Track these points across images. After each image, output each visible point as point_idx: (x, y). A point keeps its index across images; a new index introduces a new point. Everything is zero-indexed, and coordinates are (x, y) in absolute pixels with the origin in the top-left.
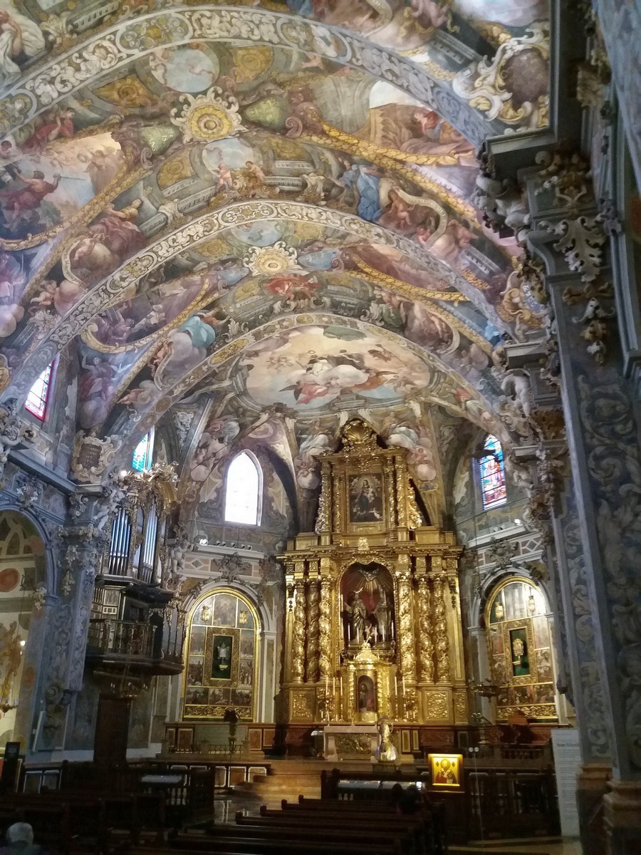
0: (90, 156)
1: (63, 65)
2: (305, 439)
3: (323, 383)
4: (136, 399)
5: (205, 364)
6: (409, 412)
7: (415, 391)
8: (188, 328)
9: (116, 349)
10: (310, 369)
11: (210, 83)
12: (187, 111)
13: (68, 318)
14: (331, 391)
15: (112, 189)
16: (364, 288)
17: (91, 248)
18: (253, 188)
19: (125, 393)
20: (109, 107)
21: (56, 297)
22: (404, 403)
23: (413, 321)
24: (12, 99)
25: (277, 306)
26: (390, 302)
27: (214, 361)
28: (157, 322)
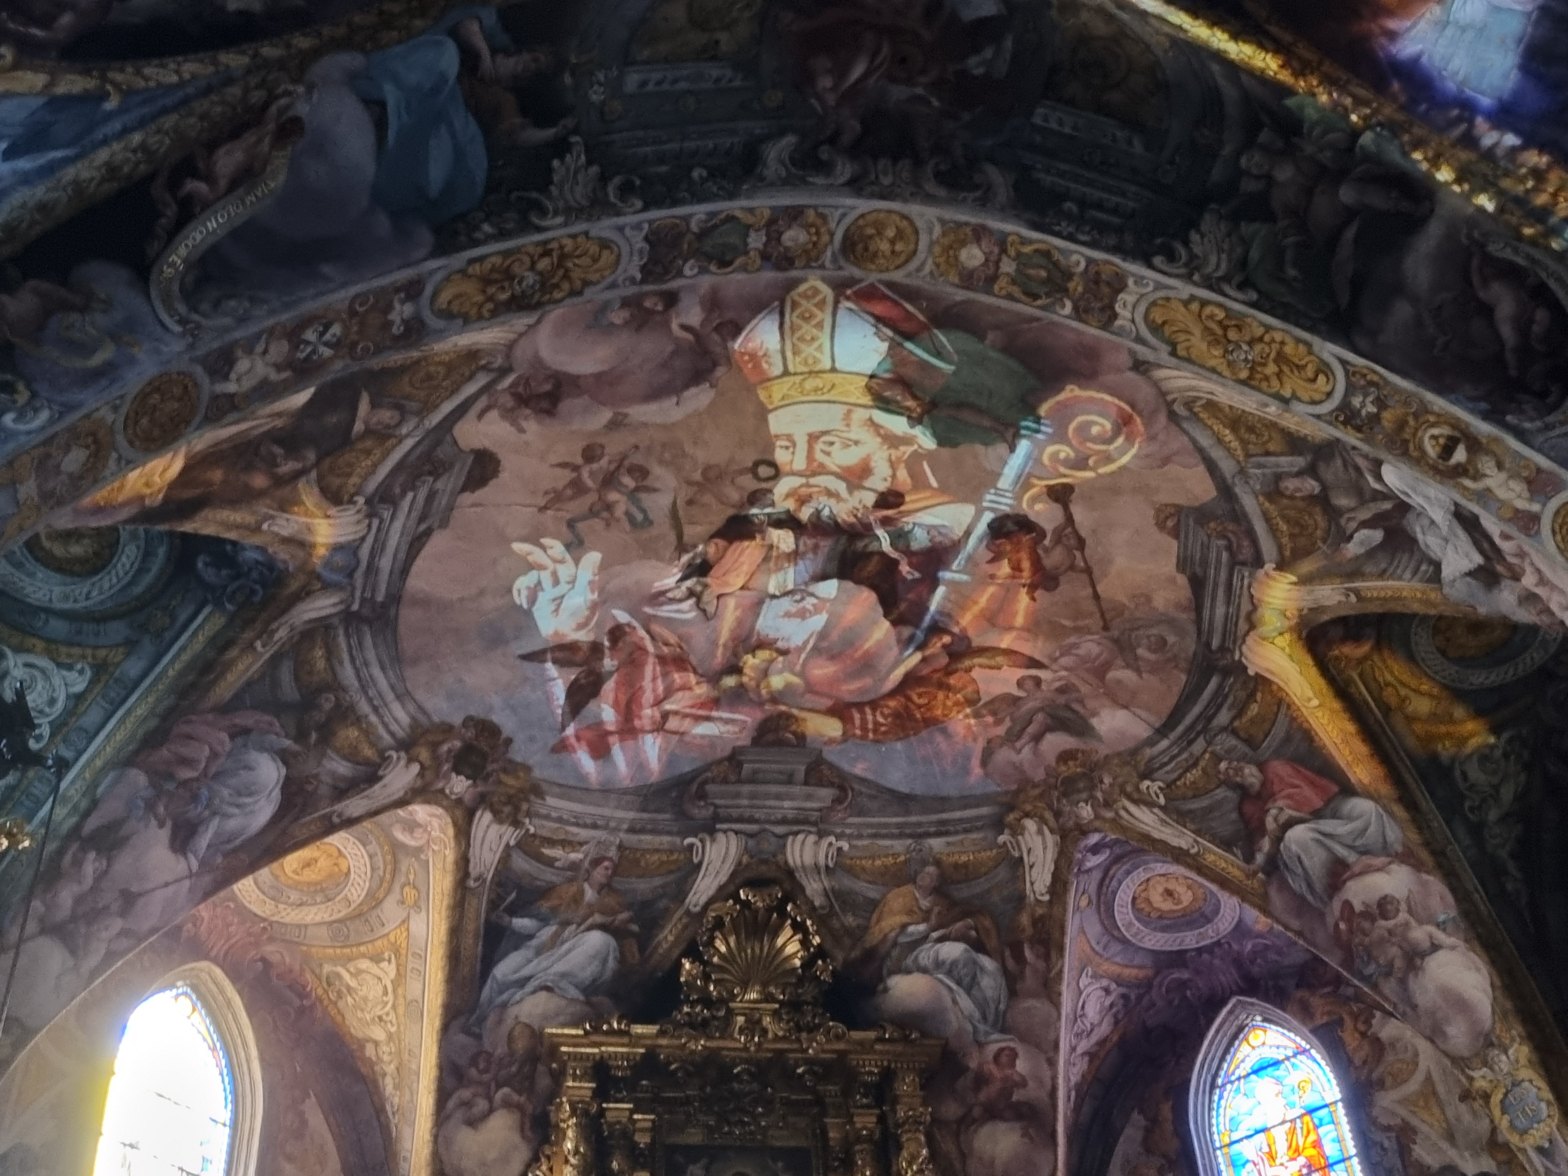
2: (521, 939)
6: (1002, 873)
10: (702, 570)
22: (998, 825)
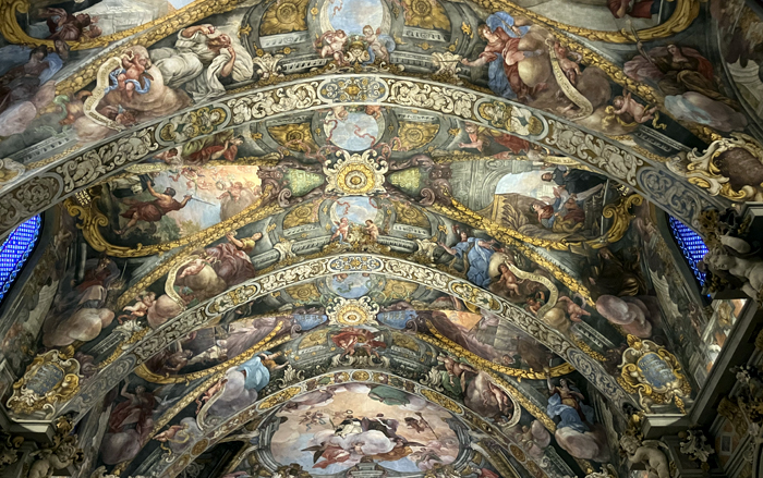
0: (228, 185)
1: (266, 95)
3: (346, 447)
4: (173, 436)
5: (254, 408)
7: (437, 467)
8: (246, 368)
9: (165, 379)
10: (341, 430)
11: (369, 146)
12: (340, 164)
13: (159, 333)
14: (352, 457)
15: (243, 218)
16: (428, 353)
17: (200, 269)
18: (365, 243)
19: (165, 428)
20: (274, 145)
21: (151, 310)
23: (472, 391)
24: (211, 109)
25: (336, 359)
26: (452, 371)
27: (263, 405)
28: (217, 357)
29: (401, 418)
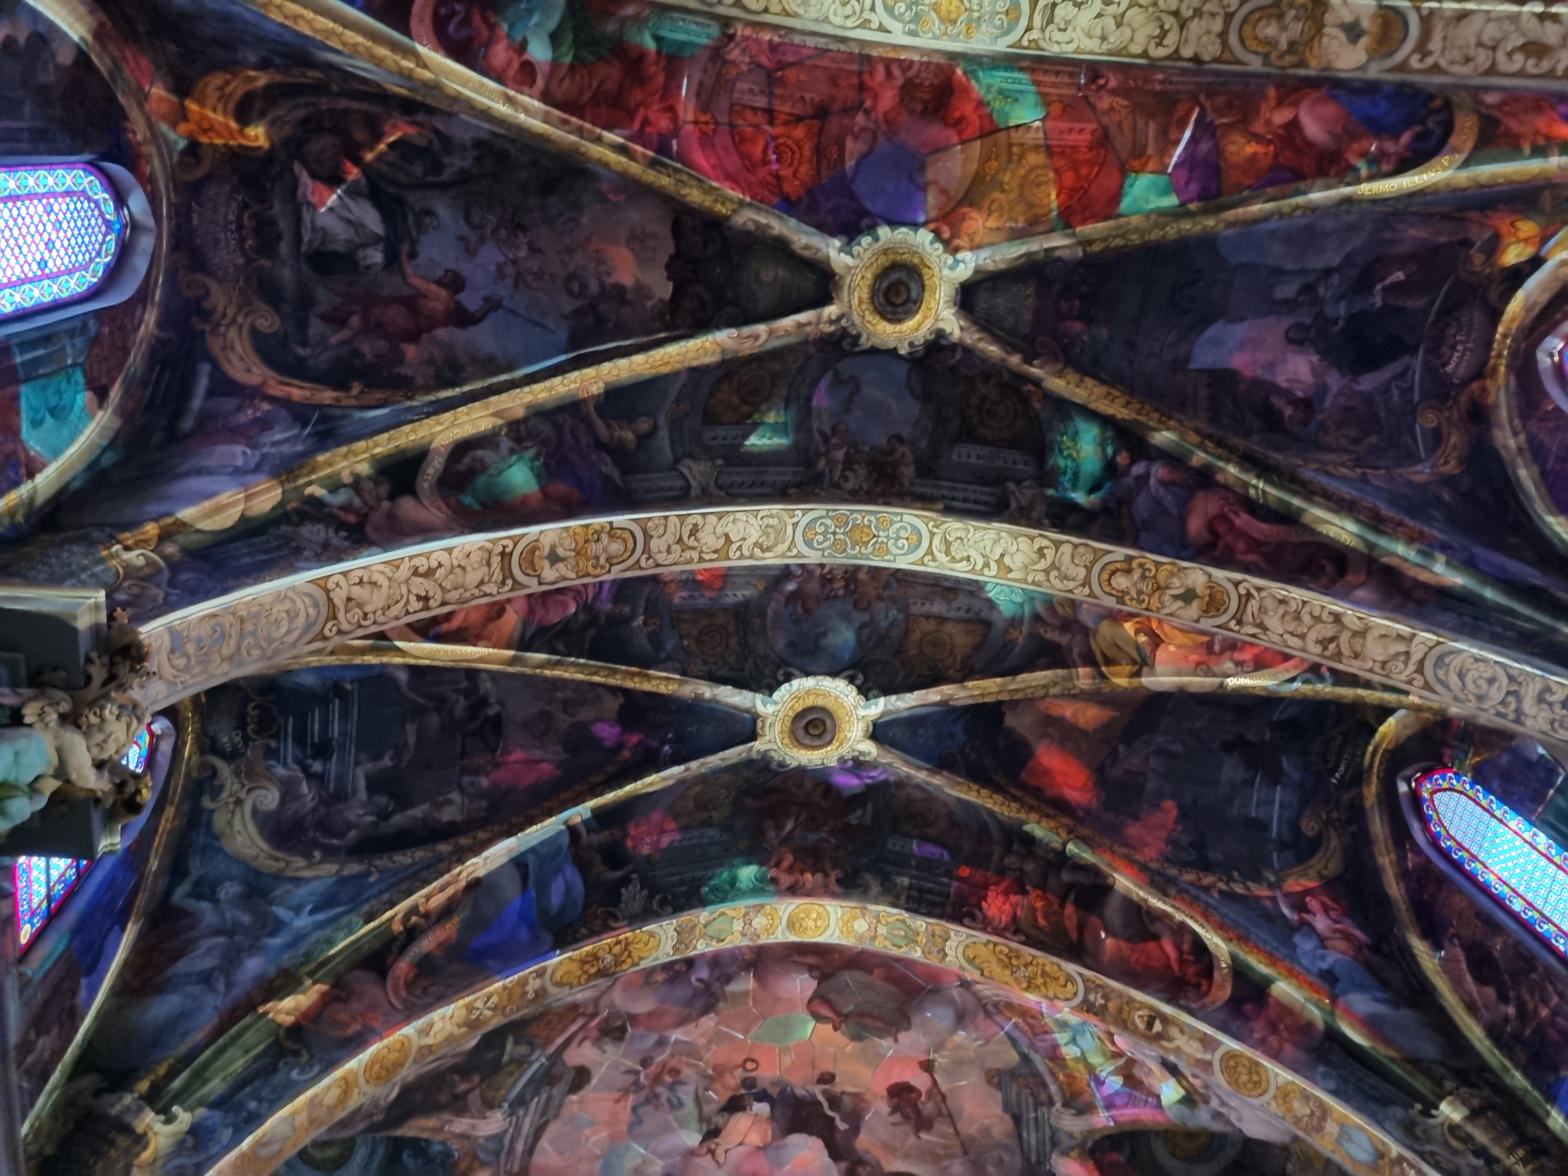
0: (594, 289)
5: (540, 971)
11: (933, 213)
17: (504, 465)
20: (733, 162)
21: (376, 517)
23: (1097, 938)
25: (746, 876)
26: (1042, 889)
27: (563, 973)
29: (881, 1087)
